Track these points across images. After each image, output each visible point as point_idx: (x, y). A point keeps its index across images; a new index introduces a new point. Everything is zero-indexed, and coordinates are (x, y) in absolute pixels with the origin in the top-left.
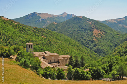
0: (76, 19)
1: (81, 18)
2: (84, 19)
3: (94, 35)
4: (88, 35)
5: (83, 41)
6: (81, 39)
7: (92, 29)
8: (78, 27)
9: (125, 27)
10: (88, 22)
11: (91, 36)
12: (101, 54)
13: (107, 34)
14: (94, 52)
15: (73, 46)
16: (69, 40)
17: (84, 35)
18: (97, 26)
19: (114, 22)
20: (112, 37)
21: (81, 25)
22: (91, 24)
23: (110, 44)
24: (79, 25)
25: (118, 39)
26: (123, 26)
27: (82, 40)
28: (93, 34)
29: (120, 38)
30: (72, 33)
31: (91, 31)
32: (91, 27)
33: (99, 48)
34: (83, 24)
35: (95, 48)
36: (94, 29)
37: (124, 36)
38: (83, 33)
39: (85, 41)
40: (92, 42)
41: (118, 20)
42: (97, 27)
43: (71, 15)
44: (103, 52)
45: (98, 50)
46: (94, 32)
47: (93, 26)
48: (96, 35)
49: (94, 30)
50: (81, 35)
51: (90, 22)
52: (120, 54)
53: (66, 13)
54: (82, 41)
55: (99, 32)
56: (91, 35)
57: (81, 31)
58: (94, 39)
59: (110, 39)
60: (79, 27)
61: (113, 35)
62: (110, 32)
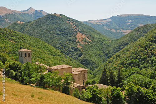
0: (52, 17)
1: (58, 17)
2: (63, 18)
3: (78, 41)
4: (70, 40)
5: (63, 49)
6: (60, 45)
7: (75, 32)
8: (55, 29)
9: (112, 30)
10: (68, 22)
11: (74, 42)
12: (89, 67)
13: (94, 39)
14: (80, 64)
15: (54, 55)
16: (48, 47)
17: (64, 40)
18: (81, 28)
19: (98, 23)
20: (101, 44)
21: (60, 27)
22: (73, 26)
23: (99, 53)
24: (57, 26)
25: (109, 46)
26: (109, 29)
27: (61, 47)
28: (77, 39)
29: (111, 45)
30: (47, 38)
31: (73, 35)
32: (73, 30)
33: (86, 58)
34: (62, 25)
35: (81, 58)
36: (76, 32)
37: (117, 42)
38: (63, 37)
39: (66, 49)
40: (76, 50)
41: (103, 21)
42: (81, 30)
43: (40, 11)
44: (92, 64)
45: (84, 61)
46: (77, 36)
47: (76, 28)
48: (80, 40)
49: (77, 34)
50: (59, 40)
51: (71, 23)
52: (123, 65)
53: (33, 9)
54: (61, 49)
55: (84, 37)
56: (74, 40)
57: (60, 35)
58: (78, 47)
59: (98, 47)
60: (57, 28)
61: (101, 41)
62: (98, 37)
